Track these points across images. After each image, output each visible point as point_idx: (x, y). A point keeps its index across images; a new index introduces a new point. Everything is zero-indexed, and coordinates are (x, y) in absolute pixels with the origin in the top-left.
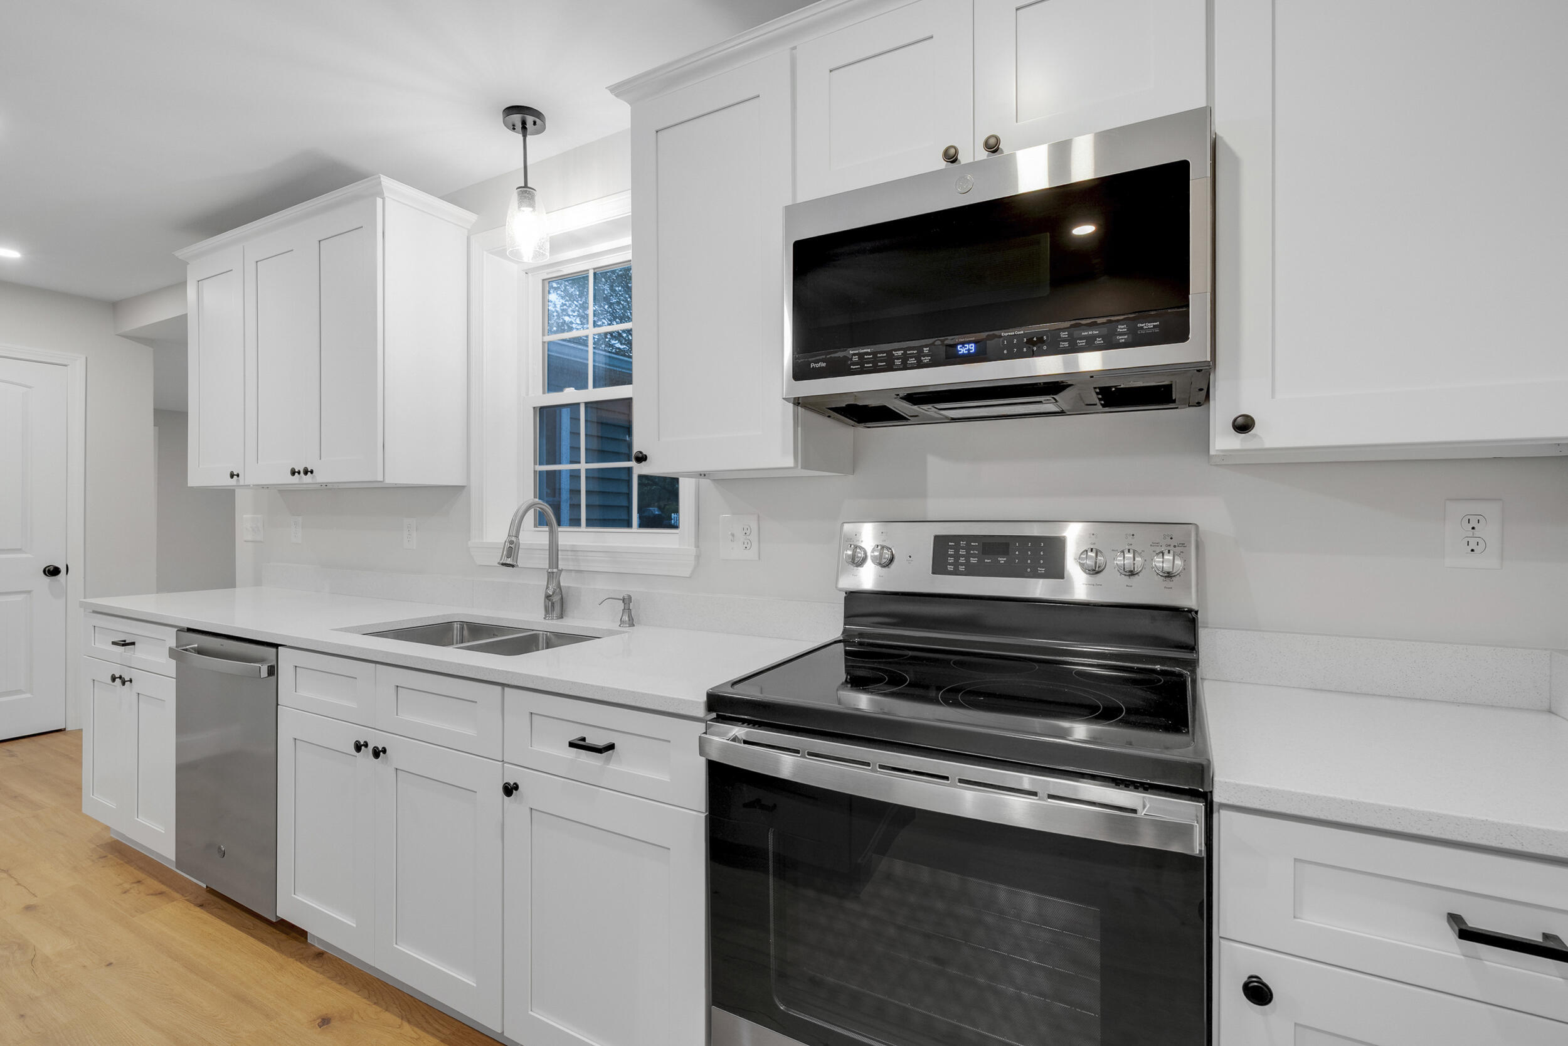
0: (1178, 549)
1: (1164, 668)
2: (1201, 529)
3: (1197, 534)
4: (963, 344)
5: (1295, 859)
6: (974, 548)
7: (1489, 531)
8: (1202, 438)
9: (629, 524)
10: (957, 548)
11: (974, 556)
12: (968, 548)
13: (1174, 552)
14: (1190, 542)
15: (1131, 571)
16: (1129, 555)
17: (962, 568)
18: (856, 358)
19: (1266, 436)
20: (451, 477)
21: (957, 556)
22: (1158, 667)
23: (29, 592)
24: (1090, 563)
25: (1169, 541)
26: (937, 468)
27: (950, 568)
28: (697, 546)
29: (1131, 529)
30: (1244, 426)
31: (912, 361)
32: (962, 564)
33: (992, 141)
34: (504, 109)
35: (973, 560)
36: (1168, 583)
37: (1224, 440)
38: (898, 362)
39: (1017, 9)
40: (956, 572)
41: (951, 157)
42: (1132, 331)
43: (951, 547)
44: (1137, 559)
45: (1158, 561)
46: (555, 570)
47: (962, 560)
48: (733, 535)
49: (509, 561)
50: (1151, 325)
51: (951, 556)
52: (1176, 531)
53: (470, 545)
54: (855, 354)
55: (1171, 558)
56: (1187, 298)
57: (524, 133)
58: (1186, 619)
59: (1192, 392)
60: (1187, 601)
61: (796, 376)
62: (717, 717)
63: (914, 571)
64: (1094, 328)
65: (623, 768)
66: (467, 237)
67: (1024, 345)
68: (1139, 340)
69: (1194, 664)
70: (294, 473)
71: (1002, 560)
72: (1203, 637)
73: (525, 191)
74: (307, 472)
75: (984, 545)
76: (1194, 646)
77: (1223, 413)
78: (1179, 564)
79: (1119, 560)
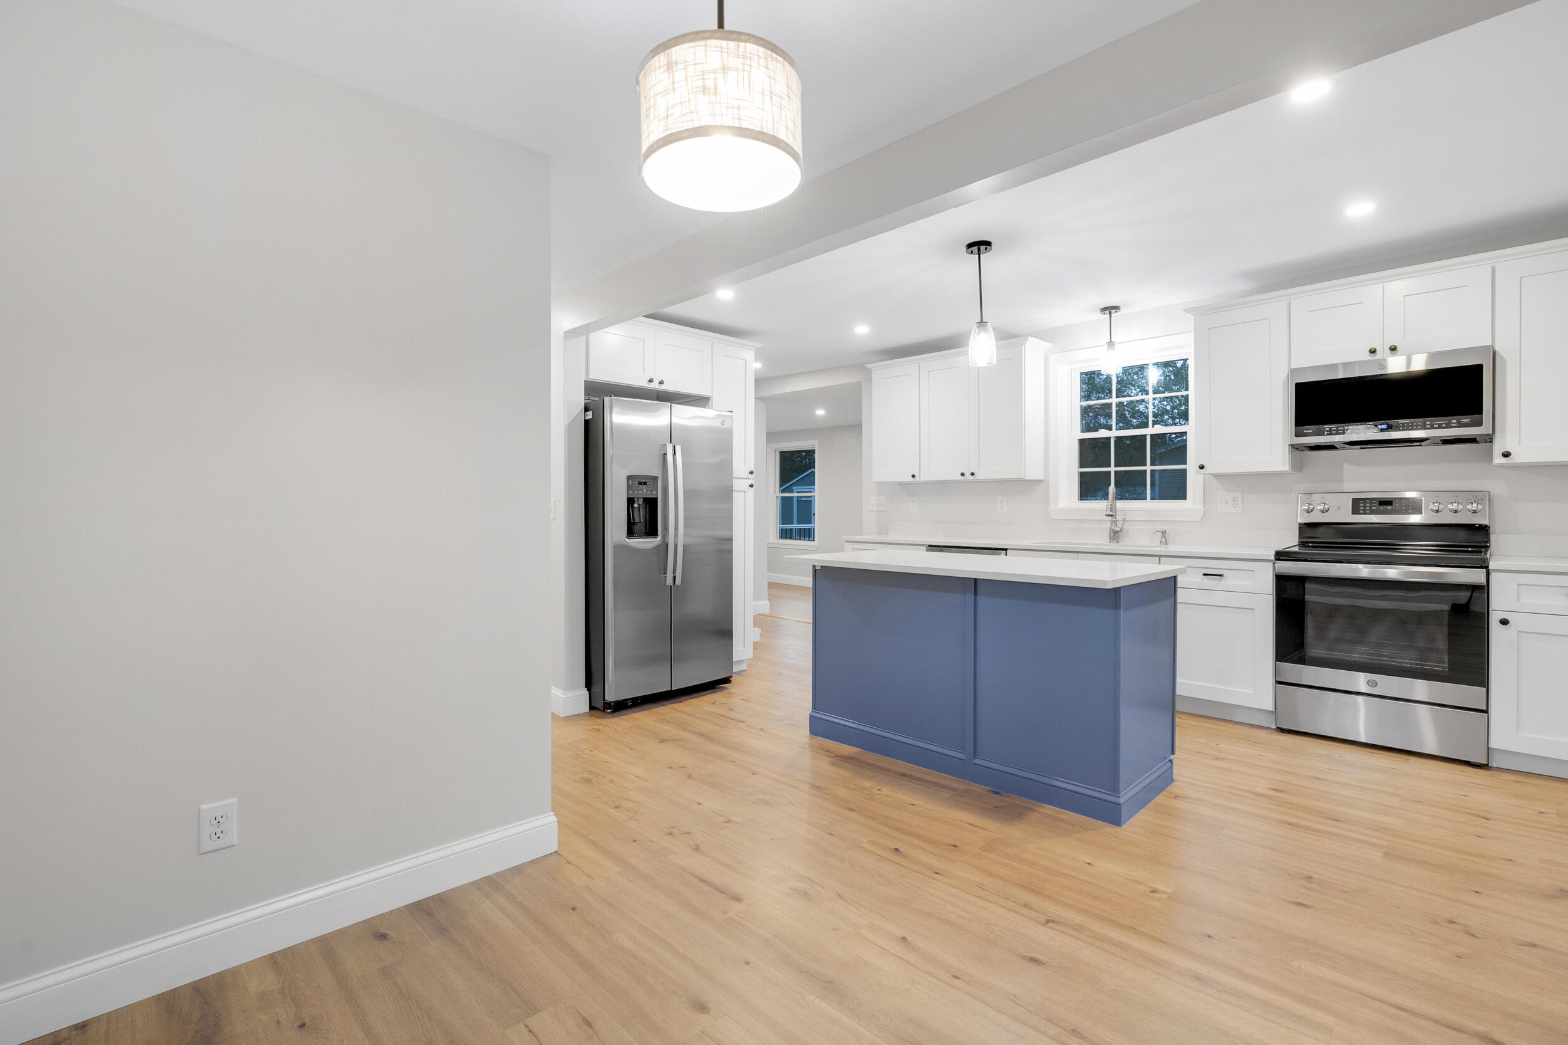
0: (1480, 502)
1: (1474, 549)
2: (1492, 493)
3: (1489, 495)
4: (1381, 425)
5: (1518, 584)
6: (1375, 503)
8: (1489, 456)
9: (1146, 499)
10: (1365, 503)
11: (1374, 506)
13: (1477, 503)
14: (1485, 498)
15: (1456, 511)
16: (1455, 505)
18: (1328, 429)
19: (1516, 458)
21: (1365, 507)
22: (1470, 549)
24: (1436, 508)
25: (1475, 498)
26: (1348, 469)
27: (1368, 512)
28: (1201, 506)
29: (1457, 494)
30: (1506, 455)
31: (1356, 431)
33: (1392, 347)
34: (1100, 309)
35: (1373, 508)
36: (1475, 515)
37: (1498, 460)
38: (1349, 431)
39: (1404, 297)
40: (1365, 513)
41: (1373, 352)
42: (1458, 422)
43: (1362, 503)
44: (1459, 506)
45: (1469, 507)
46: (1115, 520)
47: (1368, 508)
48: (1226, 501)
49: (1111, 513)
50: (1466, 420)
51: (1362, 507)
52: (1478, 494)
53: (1049, 509)
54: (1327, 427)
55: (1476, 505)
56: (1482, 414)
57: (1110, 317)
58: (1484, 530)
59: (1489, 439)
60: (1485, 522)
61: (1297, 435)
62: (1277, 559)
63: (1342, 514)
64: (1441, 421)
65: (1230, 582)
66: (1045, 355)
67: (1410, 426)
68: (1461, 425)
69: (1488, 547)
70: (963, 474)
71: (1389, 507)
72: (1493, 537)
73: (1111, 344)
74: (973, 474)
75: (1379, 502)
76: (1488, 541)
77: (1498, 448)
78: (1480, 507)
79: (1450, 506)
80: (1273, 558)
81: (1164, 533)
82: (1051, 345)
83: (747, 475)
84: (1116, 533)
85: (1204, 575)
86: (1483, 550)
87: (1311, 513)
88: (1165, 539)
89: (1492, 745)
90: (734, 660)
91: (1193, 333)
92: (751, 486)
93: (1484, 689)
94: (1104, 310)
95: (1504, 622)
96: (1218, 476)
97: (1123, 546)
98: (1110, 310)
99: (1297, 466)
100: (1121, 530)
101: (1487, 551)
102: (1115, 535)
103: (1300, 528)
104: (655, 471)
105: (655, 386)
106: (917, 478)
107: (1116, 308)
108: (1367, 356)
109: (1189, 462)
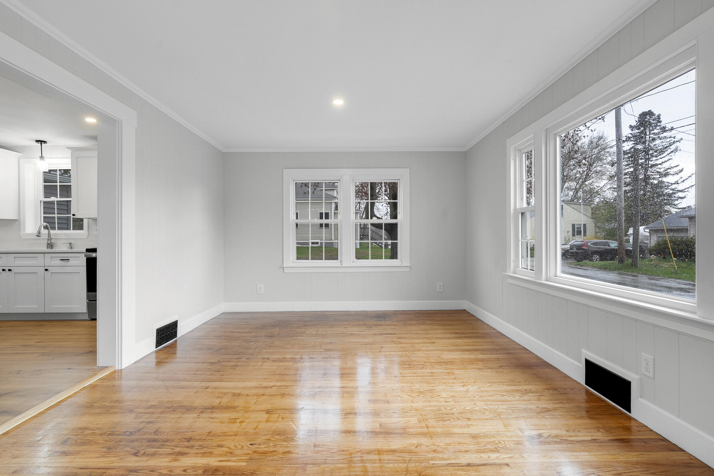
28: (88, 233)
46: (50, 239)
53: (20, 234)
57: (41, 145)
62: (87, 252)
65: (71, 263)
66: (18, 159)
73: (42, 157)
80: (85, 252)
81: (70, 244)
82: (21, 154)
84: (49, 244)
85: (60, 260)
94: (37, 141)
97: (54, 250)
98: (41, 142)
100: (52, 243)
107: (45, 142)
109: (72, 214)
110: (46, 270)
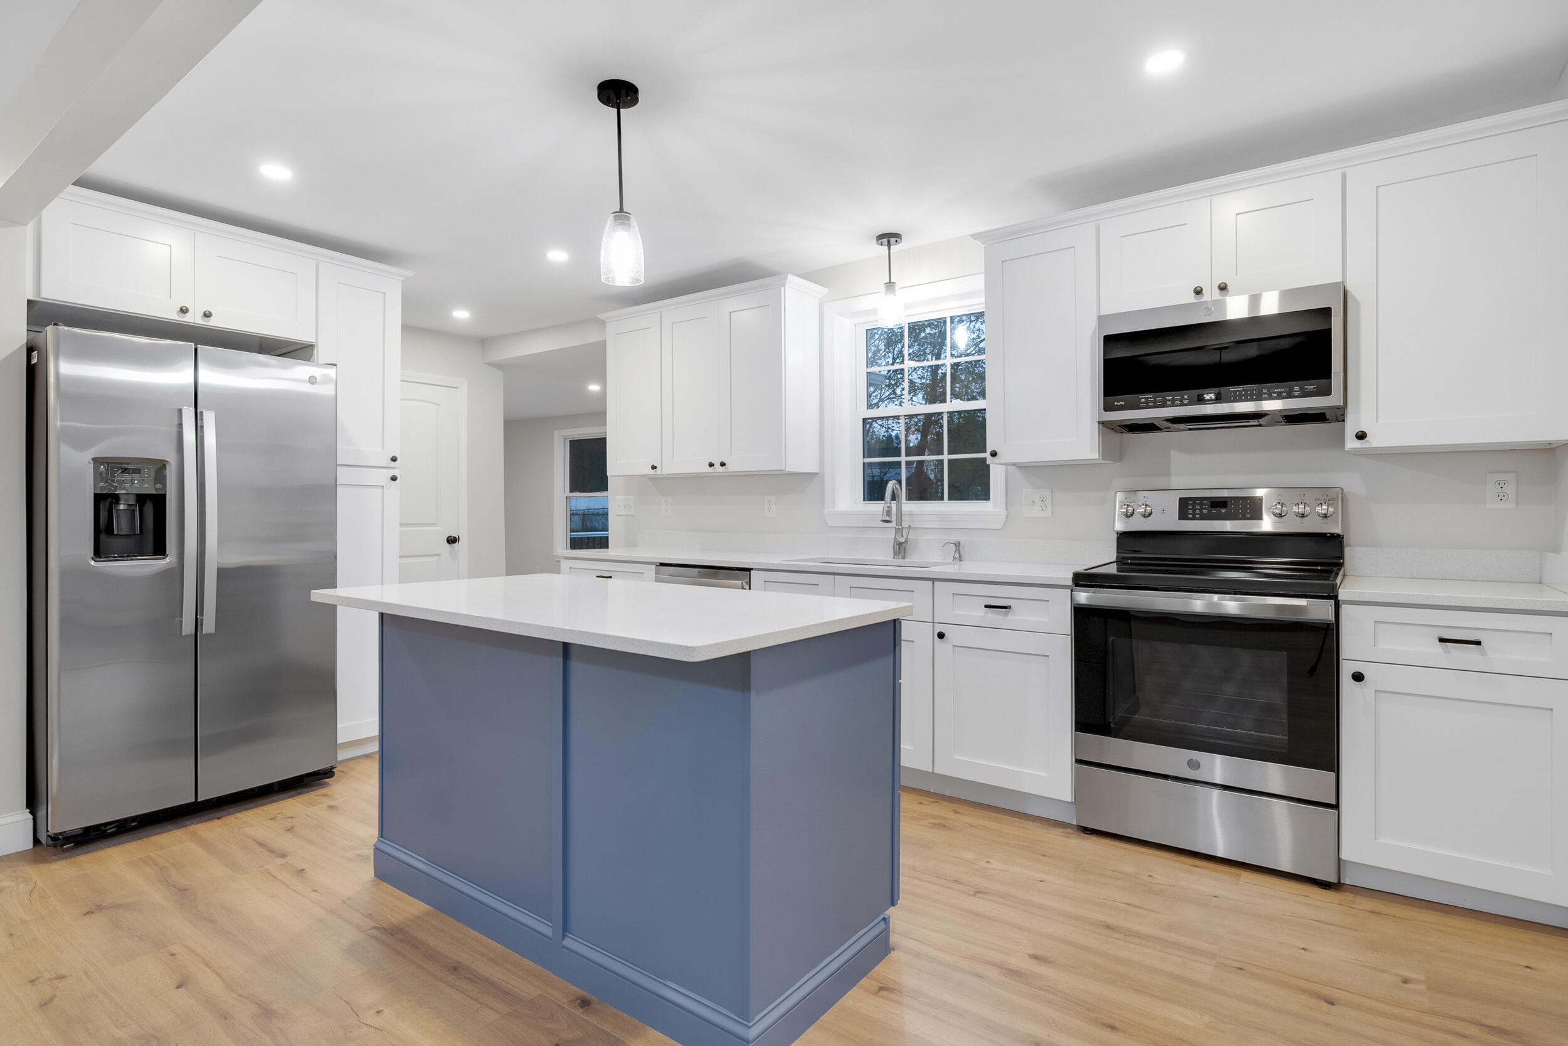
0: (1330, 502)
1: (1322, 568)
2: (1345, 491)
3: (1342, 494)
4: (1208, 394)
5: (1375, 622)
6: (1205, 504)
7: (1510, 489)
8: (1341, 439)
9: (942, 498)
10: (1194, 505)
11: (1205, 509)
12: (1201, 504)
13: (1328, 504)
14: (1338, 498)
15: (1303, 514)
16: (1301, 506)
17: (1198, 516)
18: (1143, 400)
19: (1373, 441)
20: (810, 467)
21: (1194, 509)
22: (1319, 568)
23: (439, 555)
24: (1278, 512)
25: (1325, 497)
26: (1176, 458)
27: (1190, 516)
28: (1006, 510)
29: (1302, 491)
30: (1361, 436)
31: (1178, 402)
32: (1198, 514)
33: (1223, 285)
34: (877, 235)
35: (1205, 511)
36: (1325, 520)
37: (1352, 443)
38: (1169, 403)
39: (1237, 214)
40: (1194, 518)
41: (1198, 292)
42: (1302, 389)
43: (1190, 504)
44: (1306, 508)
45: (1318, 509)
46: (900, 527)
47: (1198, 512)
48: (1033, 502)
49: (888, 518)
50: (1312, 387)
51: (1190, 509)
52: (1331, 492)
53: (825, 512)
54: (1142, 397)
55: (1326, 507)
56: (1331, 378)
57: (889, 249)
58: (1336, 541)
59: (1338, 415)
60: (1337, 530)
61: (1106, 409)
62: (1077, 585)
63: (1167, 519)
64: (1282, 388)
65: (1017, 617)
66: (820, 304)
67: (1243, 395)
68: (1305, 394)
69: (1341, 565)
70: (711, 465)
71: (1223, 511)
72: (1348, 551)
73: (890, 285)
74: (723, 464)
75: (1212, 503)
76: (1342, 557)
77: (1351, 429)
78: (1331, 509)
79: (1295, 509)
80: (1070, 583)
81: (957, 545)
82: (825, 290)
83: (386, 462)
84: (900, 544)
85: (986, 606)
86: (1335, 569)
87: (1131, 518)
88: (959, 554)
89: (1343, 856)
90: (338, 743)
91: (983, 274)
92: (394, 479)
93: (1333, 775)
94: (880, 238)
95: (1358, 677)
96: (1024, 468)
97: (907, 566)
98: (889, 238)
99: (1111, 453)
100: (906, 541)
101: (1340, 570)
102: (901, 549)
103: (1118, 538)
104: (164, 452)
105: (194, 318)
106: (658, 471)
107: (901, 236)
108: (1191, 298)
109: (989, 449)
110: (941, 636)
